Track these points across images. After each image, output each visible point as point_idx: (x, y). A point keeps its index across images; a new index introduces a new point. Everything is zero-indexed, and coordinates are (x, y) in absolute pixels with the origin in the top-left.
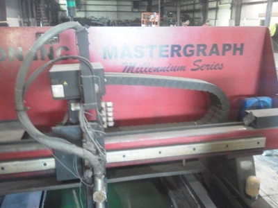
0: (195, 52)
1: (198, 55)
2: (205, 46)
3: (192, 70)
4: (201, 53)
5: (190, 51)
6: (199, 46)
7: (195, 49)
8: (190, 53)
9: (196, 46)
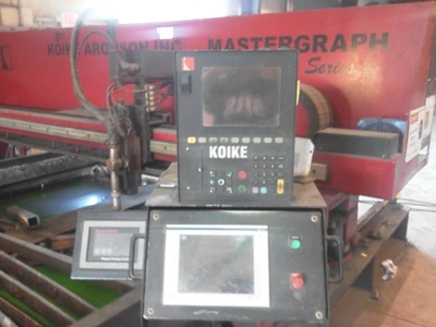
0: (311, 47)
1: (315, 50)
2: (324, 37)
3: (307, 72)
4: (319, 48)
5: (304, 45)
6: (316, 37)
7: (311, 42)
8: (304, 48)
9: (311, 38)
